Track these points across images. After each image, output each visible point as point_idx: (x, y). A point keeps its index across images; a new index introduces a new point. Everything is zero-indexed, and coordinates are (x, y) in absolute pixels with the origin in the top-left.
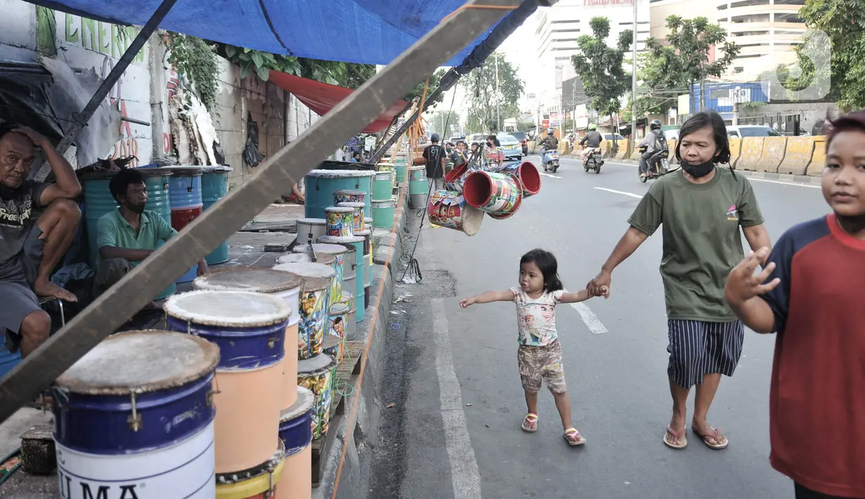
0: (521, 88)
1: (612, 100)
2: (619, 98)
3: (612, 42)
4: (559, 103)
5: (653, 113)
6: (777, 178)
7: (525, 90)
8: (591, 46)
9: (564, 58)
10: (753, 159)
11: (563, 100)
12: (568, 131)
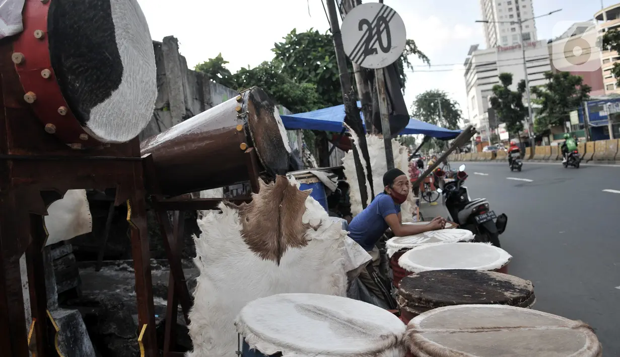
0: (459, 115)
1: (518, 123)
2: (523, 122)
3: (513, 88)
4: (487, 125)
5: (554, 125)
6: (614, 163)
7: (462, 116)
8: (501, 92)
9: (488, 90)
10: (602, 153)
11: (490, 122)
12: (494, 142)
